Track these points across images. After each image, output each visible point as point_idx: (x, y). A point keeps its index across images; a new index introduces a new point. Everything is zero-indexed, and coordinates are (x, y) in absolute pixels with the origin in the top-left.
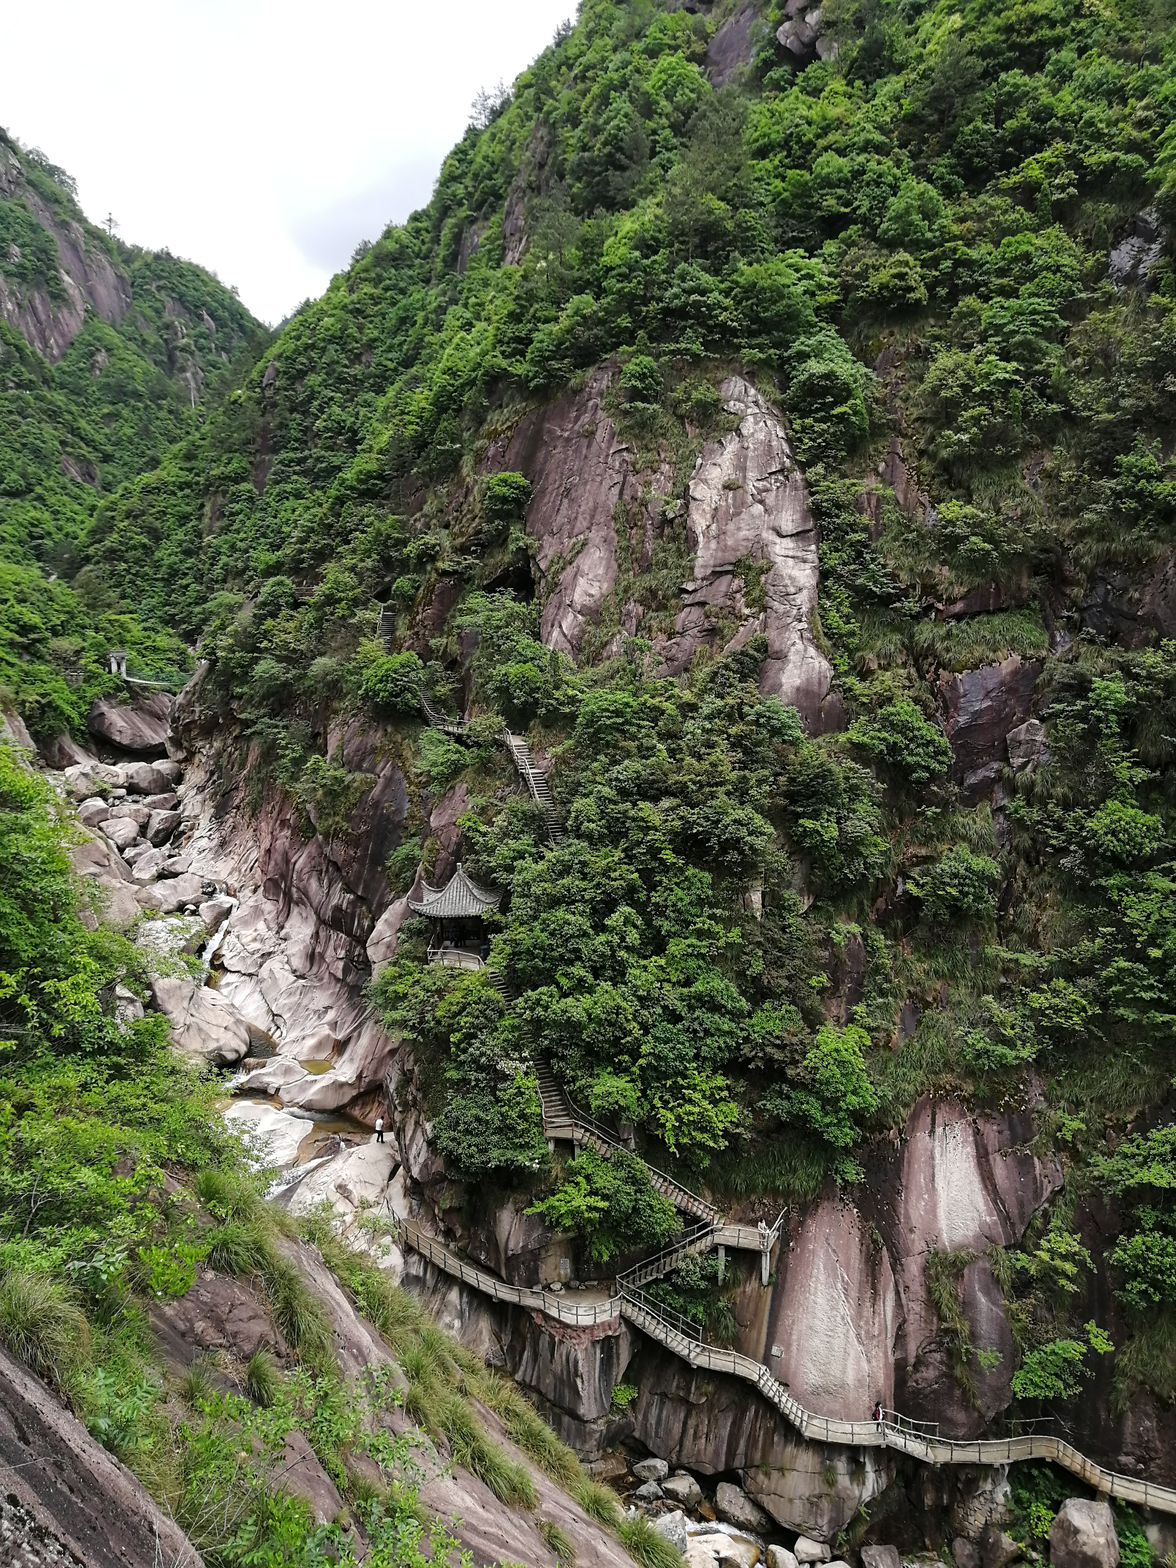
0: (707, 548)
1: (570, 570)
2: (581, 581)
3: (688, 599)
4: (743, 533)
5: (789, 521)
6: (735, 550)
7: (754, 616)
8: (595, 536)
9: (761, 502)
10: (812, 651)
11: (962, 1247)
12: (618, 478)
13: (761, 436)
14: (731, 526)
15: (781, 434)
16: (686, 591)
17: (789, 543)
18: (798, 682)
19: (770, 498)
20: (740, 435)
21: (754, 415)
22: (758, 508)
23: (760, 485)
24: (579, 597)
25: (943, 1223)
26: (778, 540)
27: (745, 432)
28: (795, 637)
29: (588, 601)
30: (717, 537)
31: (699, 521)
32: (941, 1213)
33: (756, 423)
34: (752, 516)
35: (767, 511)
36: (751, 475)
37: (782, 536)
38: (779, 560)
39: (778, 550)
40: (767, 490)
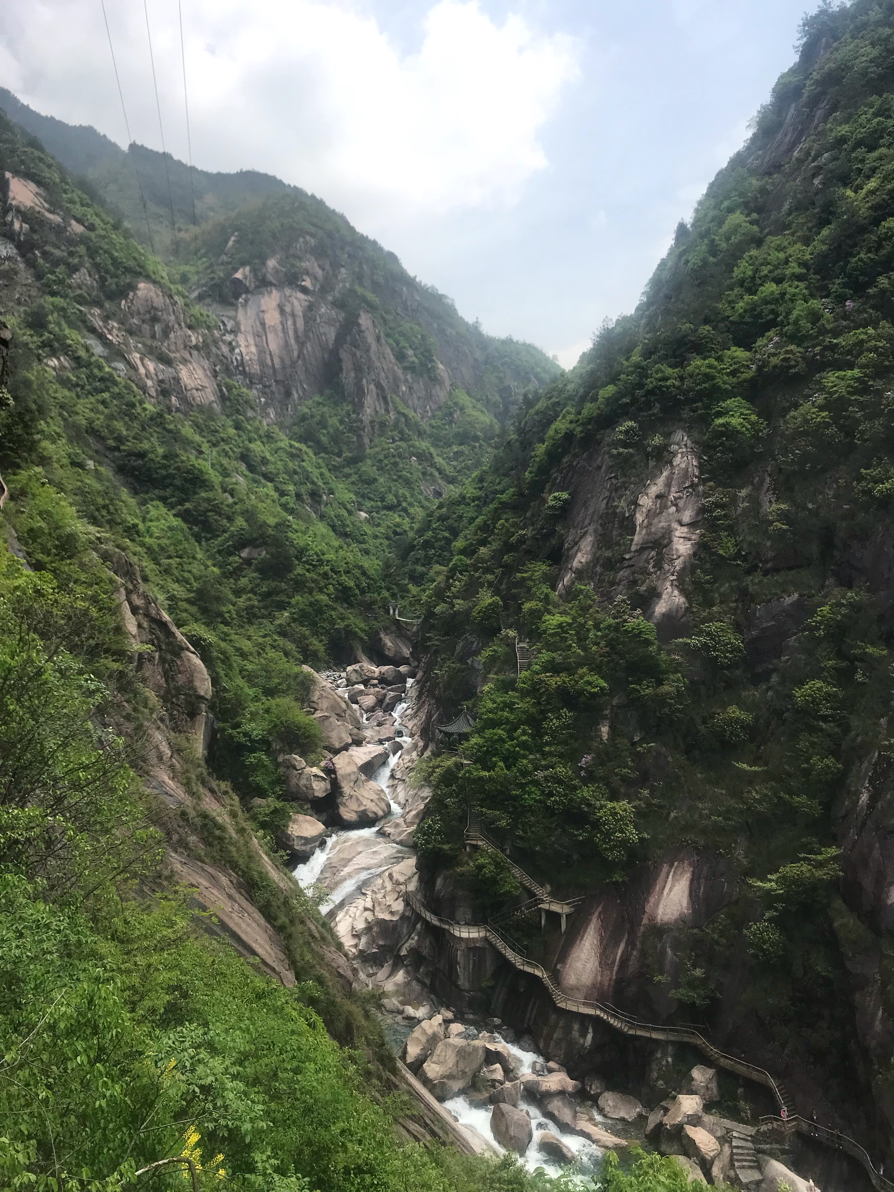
0: (640, 533)
1: (576, 548)
2: (579, 554)
3: (626, 563)
4: (662, 524)
5: (687, 516)
6: (655, 534)
7: (655, 573)
8: (591, 529)
9: (676, 505)
10: (676, 593)
11: (666, 924)
12: (607, 494)
13: (683, 466)
14: (656, 521)
15: (695, 463)
16: (625, 559)
17: (685, 529)
18: (664, 610)
19: (681, 503)
20: (672, 465)
21: (682, 453)
22: (674, 509)
23: (676, 495)
24: (575, 564)
25: (660, 911)
26: (679, 528)
27: (675, 464)
28: (668, 584)
29: (579, 566)
30: (646, 527)
31: (639, 518)
32: (661, 906)
33: (682, 457)
34: (669, 514)
35: (678, 511)
36: (673, 489)
37: (682, 525)
38: (675, 539)
39: (677, 534)
40: (680, 498)
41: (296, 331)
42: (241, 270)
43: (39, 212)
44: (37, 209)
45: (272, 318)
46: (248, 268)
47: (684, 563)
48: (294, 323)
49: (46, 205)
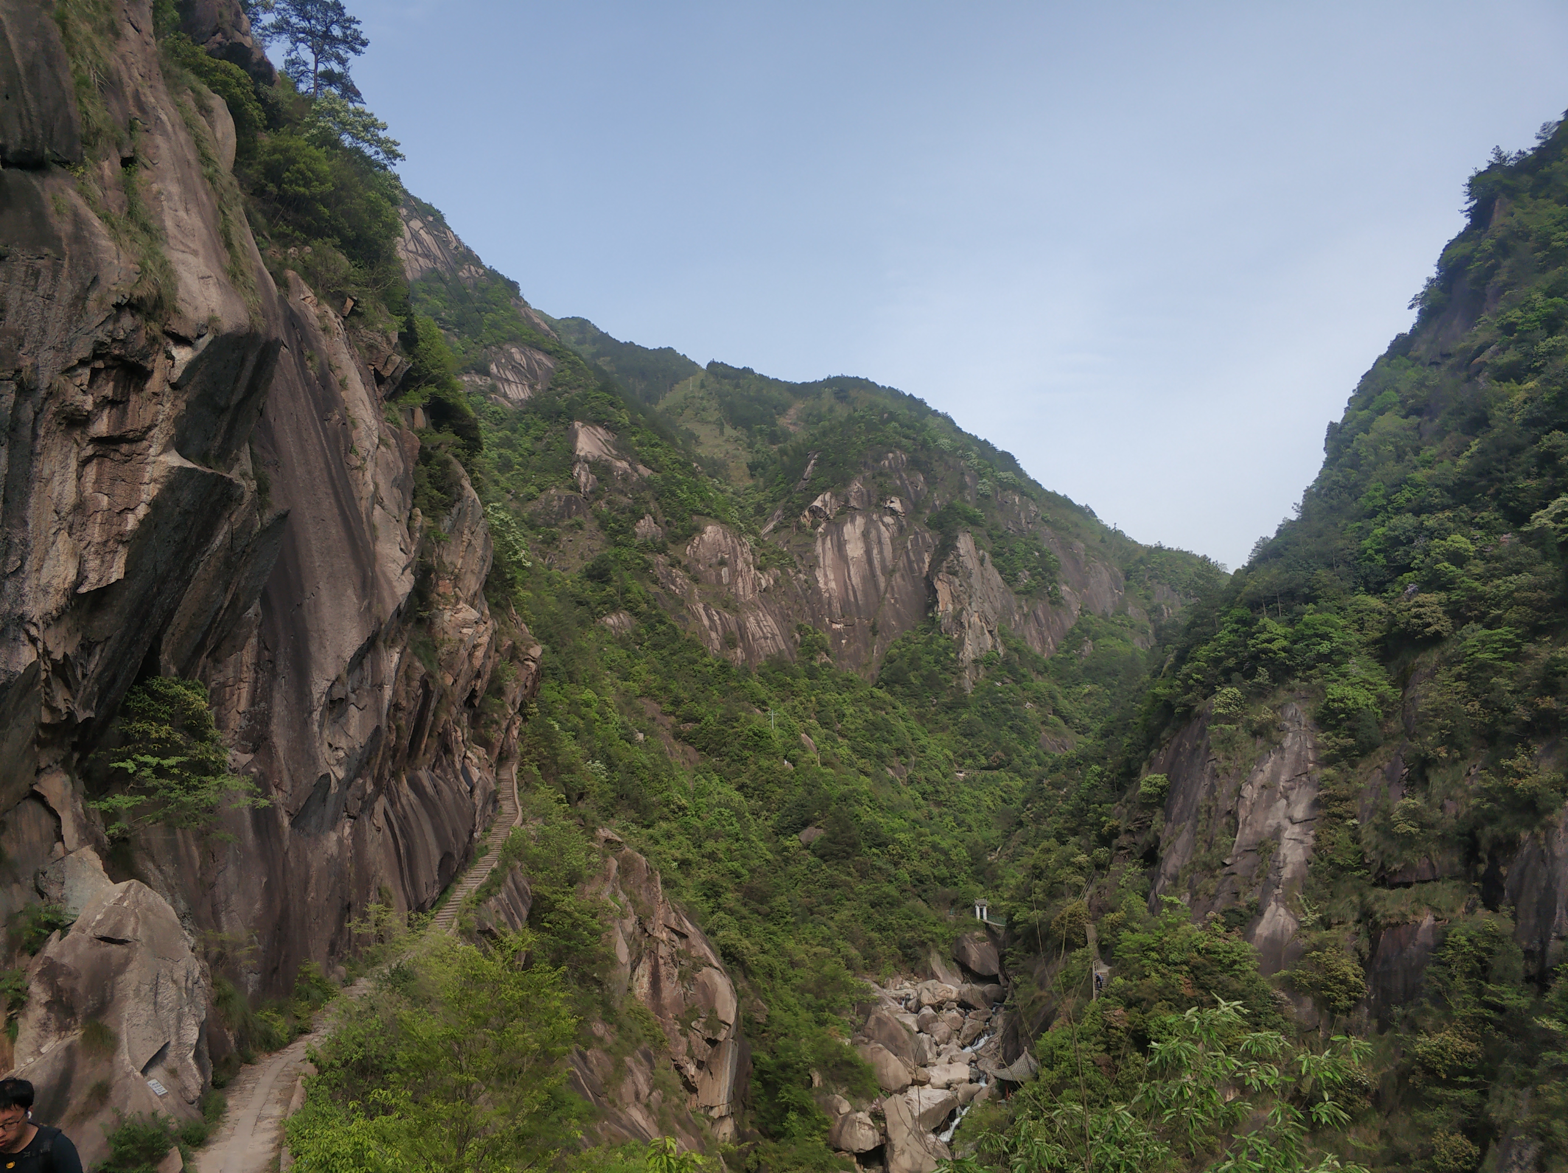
0: (1243, 832)
3: (1225, 870)
4: (1270, 822)
5: (1300, 812)
6: (1261, 833)
8: (1189, 824)
9: (1287, 798)
10: (1282, 911)
12: (1208, 781)
13: (1296, 748)
14: (1262, 818)
15: (1309, 745)
16: (1224, 864)
17: (1297, 829)
18: (1267, 933)
19: (1292, 795)
20: (1281, 748)
21: (1294, 732)
22: (1284, 802)
23: (1287, 785)
24: (1169, 868)
26: (1289, 825)
27: (1285, 745)
28: (1273, 900)
29: (1174, 870)
30: (1251, 825)
31: (1243, 813)
33: (1294, 737)
34: (1278, 809)
35: (1289, 805)
36: (1283, 778)
37: (1293, 823)
38: (1285, 842)
39: (1287, 834)
40: (1292, 789)
41: (883, 560)
42: (820, 498)
43: (606, 460)
44: (605, 457)
45: (855, 550)
46: (828, 496)
47: (1294, 872)
48: (881, 552)
49: (614, 452)
